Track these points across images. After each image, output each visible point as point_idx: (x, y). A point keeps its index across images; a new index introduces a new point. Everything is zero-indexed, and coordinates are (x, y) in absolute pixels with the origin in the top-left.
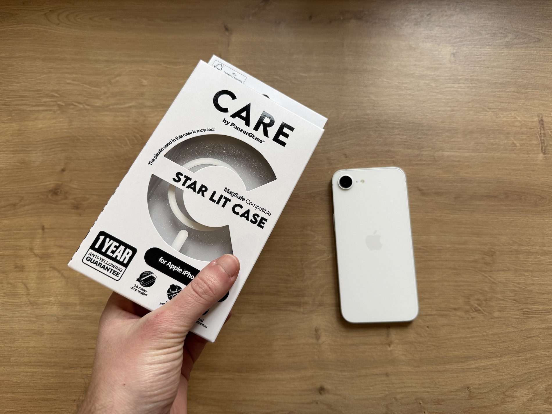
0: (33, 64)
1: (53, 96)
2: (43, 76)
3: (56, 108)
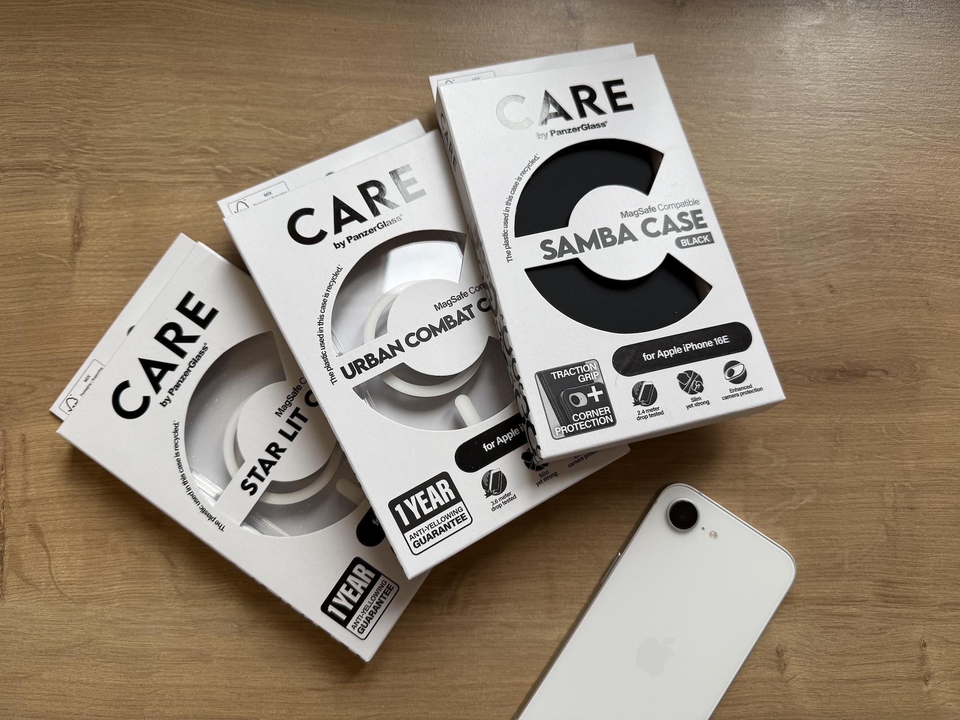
0: (159, 82)
1: (206, 152)
2: (182, 109)
3: (212, 178)
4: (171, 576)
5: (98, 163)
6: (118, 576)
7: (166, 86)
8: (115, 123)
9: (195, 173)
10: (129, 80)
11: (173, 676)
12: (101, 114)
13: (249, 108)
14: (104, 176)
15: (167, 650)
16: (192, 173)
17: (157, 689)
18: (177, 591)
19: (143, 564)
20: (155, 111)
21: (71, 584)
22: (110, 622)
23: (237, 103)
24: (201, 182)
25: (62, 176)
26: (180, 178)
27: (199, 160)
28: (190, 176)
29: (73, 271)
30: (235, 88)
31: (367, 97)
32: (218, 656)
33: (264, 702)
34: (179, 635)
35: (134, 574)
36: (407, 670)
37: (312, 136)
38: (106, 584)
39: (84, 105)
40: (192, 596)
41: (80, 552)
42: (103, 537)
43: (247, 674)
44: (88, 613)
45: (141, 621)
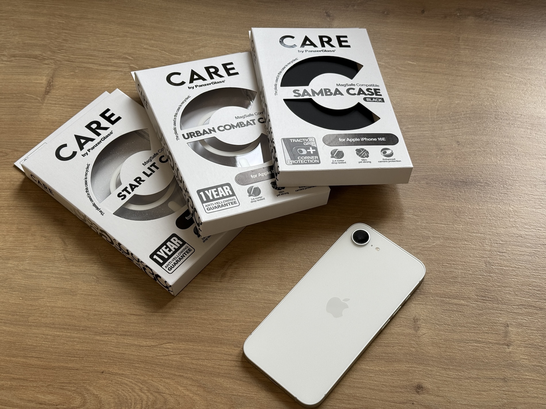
1: (126, 58)
2: (117, 39)
4: (63, 250)
5: (68, 58)
6: (32, 247)
7: (111, 29)
8: (80, 42)
9: (119, 67)
10: (92, 25)
11: (51, 302)
12: (73, 38)
13: (153, 42)
14: (69, 64)
15: (51, 287)
16: (116, 67)
17: (40, 307)
18: (65, 258)
19: (48, 243)
20: (103, 39)
21: (3, 250)
22: (21, 270)
23: (147, 39)
24: (121, 71)
25: (46, 62)
26: (110, 68)
27: (122, 62)
28: (115, 68)
29: (43, 103)
30: (147, 33)
31: (216, 42)
32: (81, 293)
33: (103, 319)
34: (60, 280)
35: (41, 247)
36: (191, 309)
37: (184, 56)
38: (24, 251)
39: (65, 33)
40: (73, 261)
41: (13, 234)
42: (28, 228)
43: (96, 303)
44: (9, 265)
45: (40, 271)
